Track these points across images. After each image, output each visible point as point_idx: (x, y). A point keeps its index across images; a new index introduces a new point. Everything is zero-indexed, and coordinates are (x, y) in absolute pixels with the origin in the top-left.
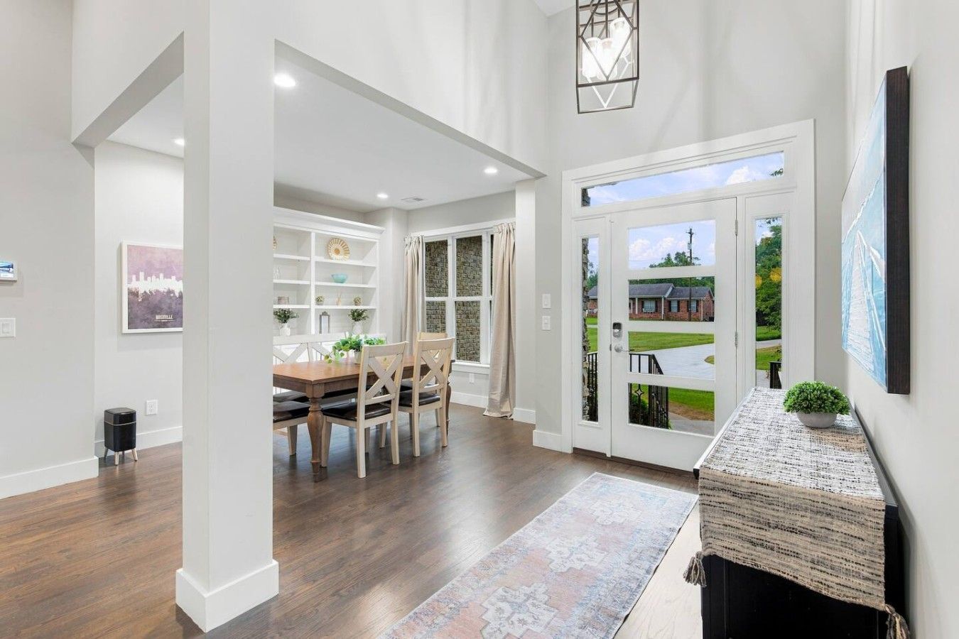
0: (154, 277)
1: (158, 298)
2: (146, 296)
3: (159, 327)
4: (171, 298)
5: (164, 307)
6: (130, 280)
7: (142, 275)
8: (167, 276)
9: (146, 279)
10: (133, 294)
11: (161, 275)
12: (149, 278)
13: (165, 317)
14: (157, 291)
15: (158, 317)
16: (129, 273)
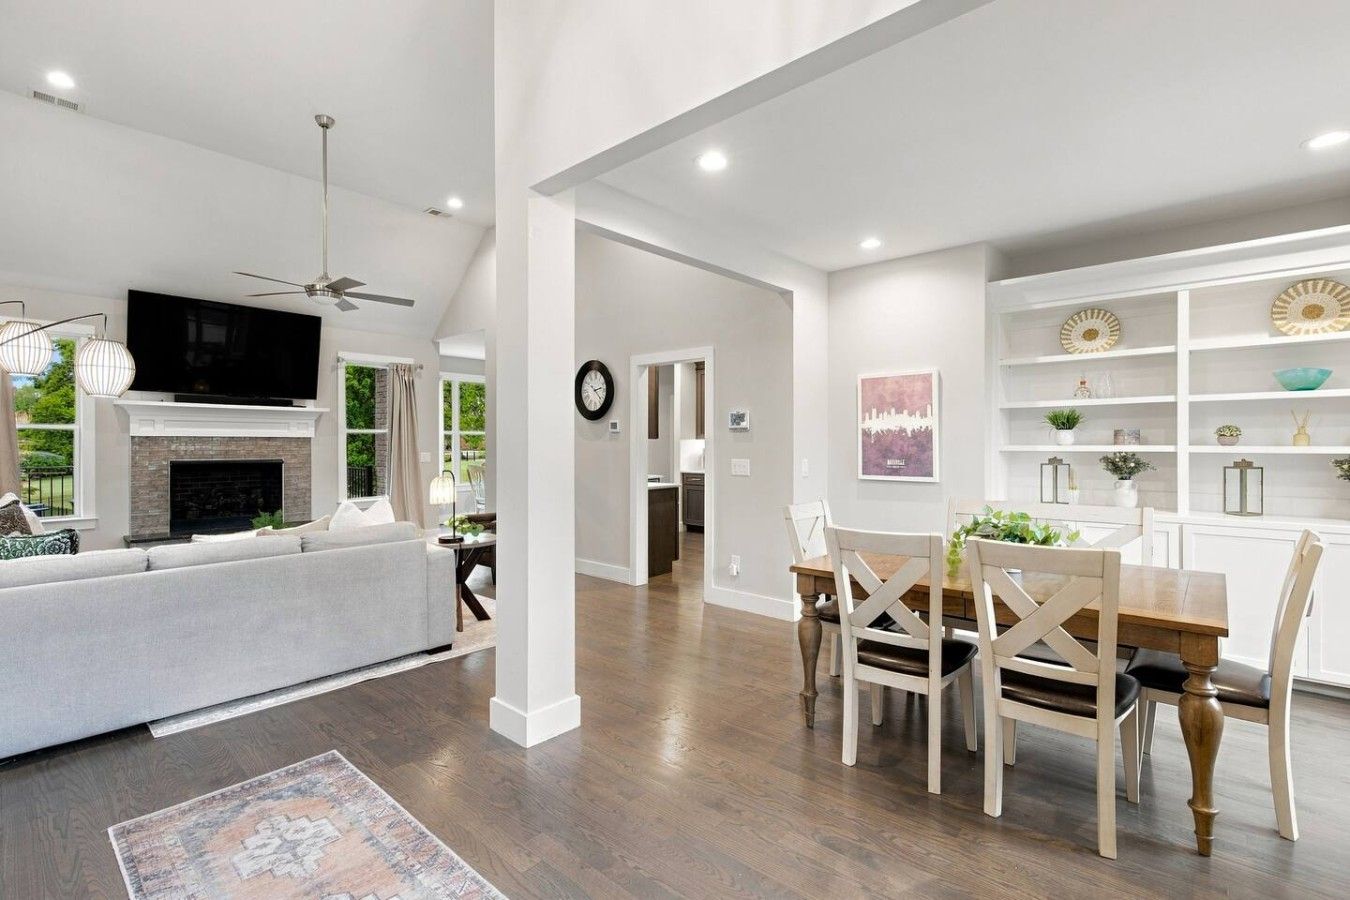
0: (885, 413)
1: (890, 438)
2: (879, 436)
3: (890, 474)
4: (904, 437)
5: (896, 450)
6: (864, 419)
7: (874, 411)
8: (899, 411)
9: (878, 417)
10: (866, 434)
11: (893, 410)
12: (881, 415)
13: (897, 462)
14: (889, 431)
15: (889, 462)
16: (863, 412)
